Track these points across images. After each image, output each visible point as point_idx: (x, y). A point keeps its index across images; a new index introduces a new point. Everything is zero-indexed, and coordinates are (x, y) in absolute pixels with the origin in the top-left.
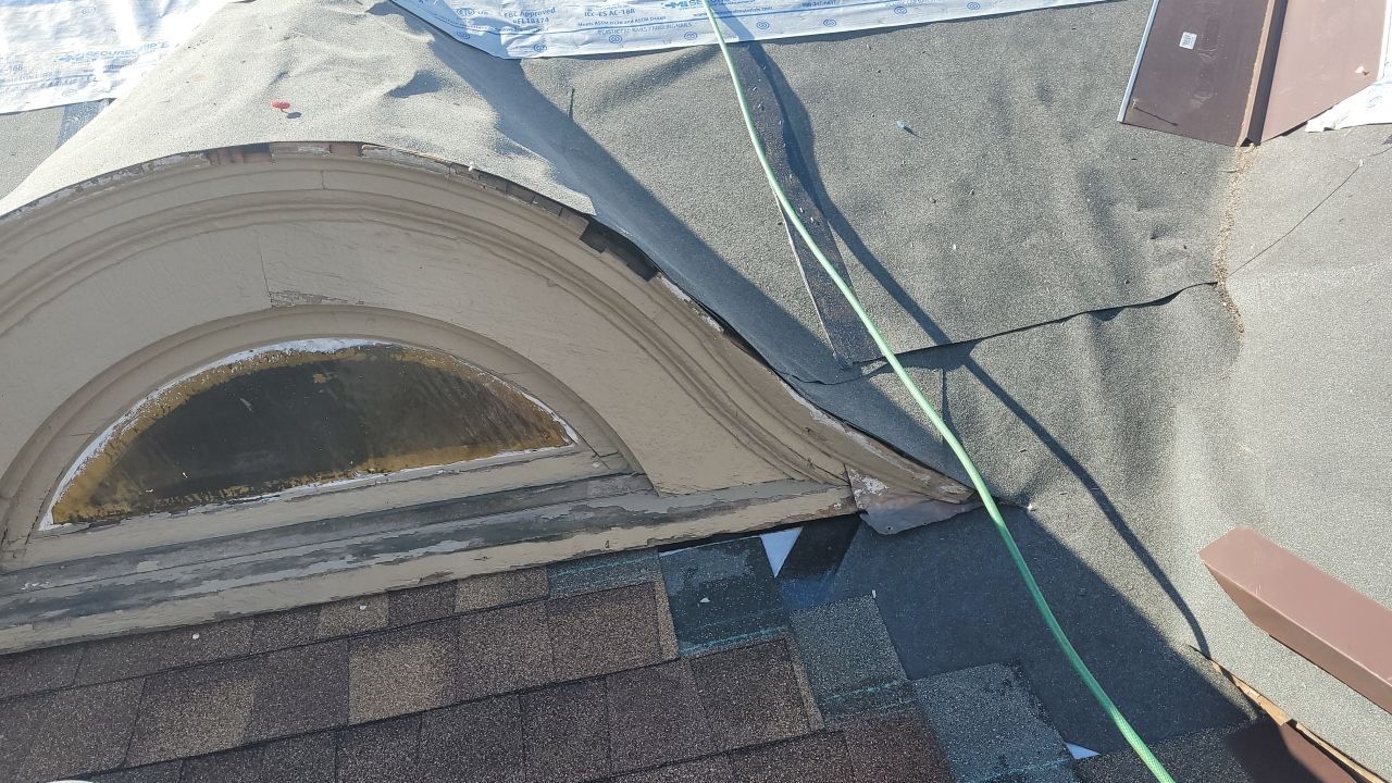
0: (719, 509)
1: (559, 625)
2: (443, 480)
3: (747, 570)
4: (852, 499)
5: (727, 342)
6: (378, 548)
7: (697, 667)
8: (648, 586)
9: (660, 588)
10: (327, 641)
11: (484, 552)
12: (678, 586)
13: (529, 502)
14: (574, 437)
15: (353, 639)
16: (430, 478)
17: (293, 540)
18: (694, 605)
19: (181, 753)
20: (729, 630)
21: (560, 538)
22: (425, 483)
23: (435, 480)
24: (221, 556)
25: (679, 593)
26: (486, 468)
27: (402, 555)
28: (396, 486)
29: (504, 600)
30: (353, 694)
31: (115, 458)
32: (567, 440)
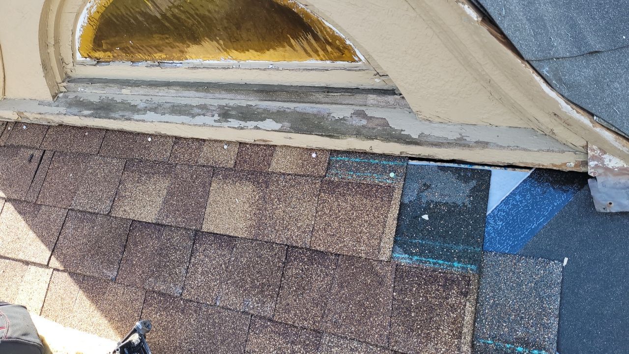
0: (460, 145)
1: (324, 201)
2: (272, 72)
3: (467, 201)
4: (585, 163)
5: (484, 30)
6: (233, 113)
7: (400, 272)
8: (390, 190)
9: (397, 195)
10: (204, 166)
11: (289, 135)
12: (411, 197)
13: (327, 100)
14: (362, 58)
15: (214, 171)
16: (265, 69)
17: (192, 93)
18: (416, 217)
19: (132, 216)
20: (432, 253)
21: (338, 138)
22: (262, 72)
23: (268, 72)
24: (157, 94)
25: (410, 202)
26: (299, 69)
27: (243, 124)
28: (245, 71)
29: (298, 171)
30: (208, 210)
31: (95, 27)
32: (356, 59)
